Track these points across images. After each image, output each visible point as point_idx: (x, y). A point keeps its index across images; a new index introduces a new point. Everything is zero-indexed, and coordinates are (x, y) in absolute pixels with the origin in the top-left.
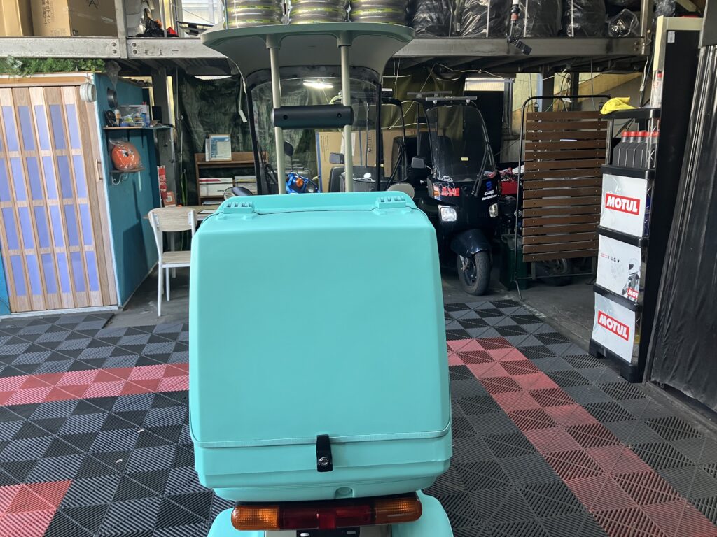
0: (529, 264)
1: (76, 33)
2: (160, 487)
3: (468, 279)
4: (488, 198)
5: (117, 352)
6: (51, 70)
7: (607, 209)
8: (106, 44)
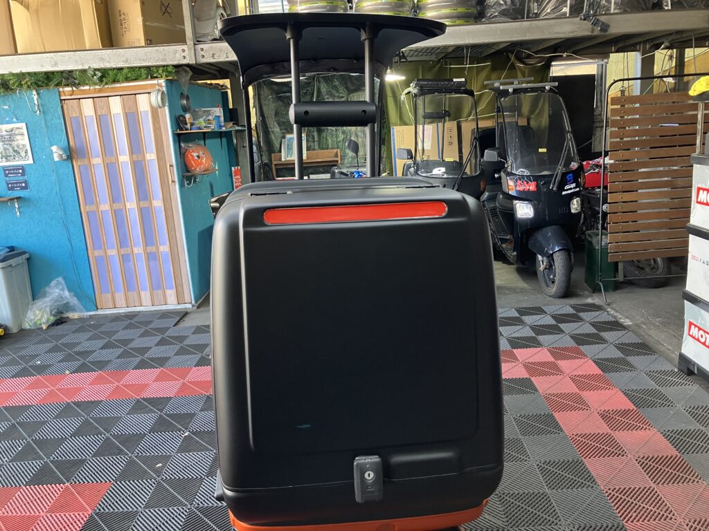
0: (616, 264)
1: (150, 42)
2: (191, 497)
3: (548, 280)
4: (569, 192)
5: (182, 351)
6: (127, 79)
7: (698, 205)
8: (177, 51)
